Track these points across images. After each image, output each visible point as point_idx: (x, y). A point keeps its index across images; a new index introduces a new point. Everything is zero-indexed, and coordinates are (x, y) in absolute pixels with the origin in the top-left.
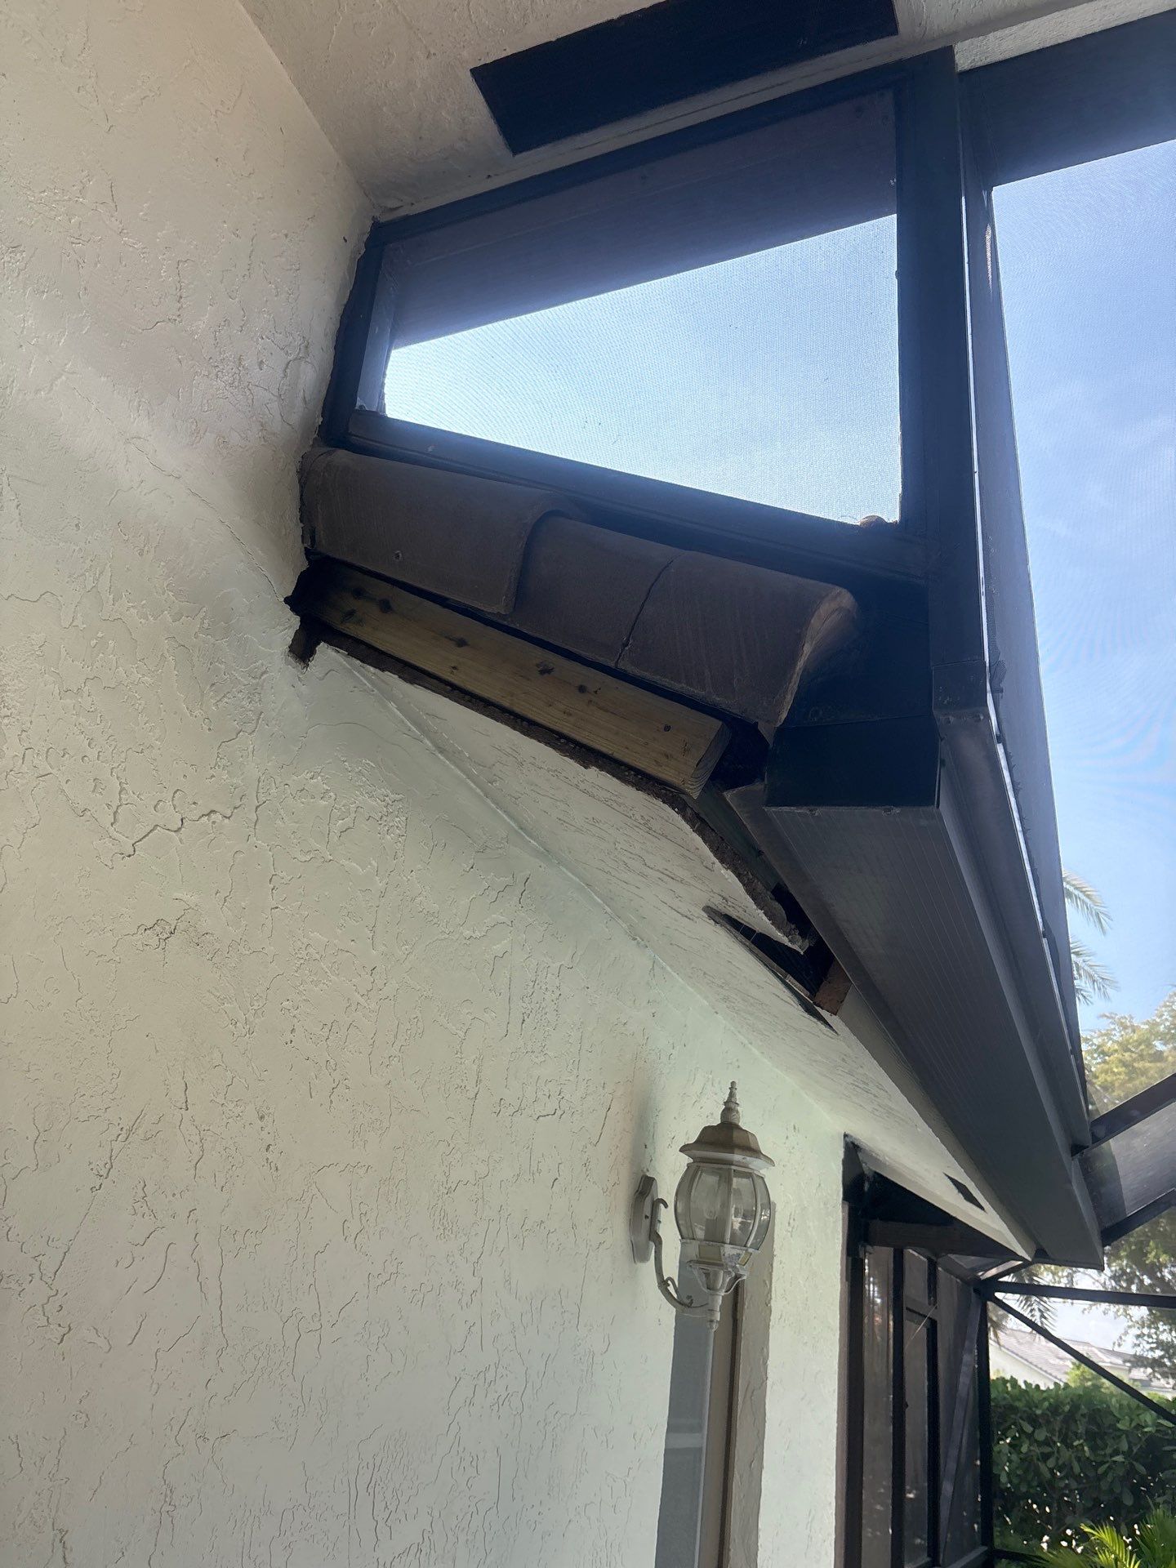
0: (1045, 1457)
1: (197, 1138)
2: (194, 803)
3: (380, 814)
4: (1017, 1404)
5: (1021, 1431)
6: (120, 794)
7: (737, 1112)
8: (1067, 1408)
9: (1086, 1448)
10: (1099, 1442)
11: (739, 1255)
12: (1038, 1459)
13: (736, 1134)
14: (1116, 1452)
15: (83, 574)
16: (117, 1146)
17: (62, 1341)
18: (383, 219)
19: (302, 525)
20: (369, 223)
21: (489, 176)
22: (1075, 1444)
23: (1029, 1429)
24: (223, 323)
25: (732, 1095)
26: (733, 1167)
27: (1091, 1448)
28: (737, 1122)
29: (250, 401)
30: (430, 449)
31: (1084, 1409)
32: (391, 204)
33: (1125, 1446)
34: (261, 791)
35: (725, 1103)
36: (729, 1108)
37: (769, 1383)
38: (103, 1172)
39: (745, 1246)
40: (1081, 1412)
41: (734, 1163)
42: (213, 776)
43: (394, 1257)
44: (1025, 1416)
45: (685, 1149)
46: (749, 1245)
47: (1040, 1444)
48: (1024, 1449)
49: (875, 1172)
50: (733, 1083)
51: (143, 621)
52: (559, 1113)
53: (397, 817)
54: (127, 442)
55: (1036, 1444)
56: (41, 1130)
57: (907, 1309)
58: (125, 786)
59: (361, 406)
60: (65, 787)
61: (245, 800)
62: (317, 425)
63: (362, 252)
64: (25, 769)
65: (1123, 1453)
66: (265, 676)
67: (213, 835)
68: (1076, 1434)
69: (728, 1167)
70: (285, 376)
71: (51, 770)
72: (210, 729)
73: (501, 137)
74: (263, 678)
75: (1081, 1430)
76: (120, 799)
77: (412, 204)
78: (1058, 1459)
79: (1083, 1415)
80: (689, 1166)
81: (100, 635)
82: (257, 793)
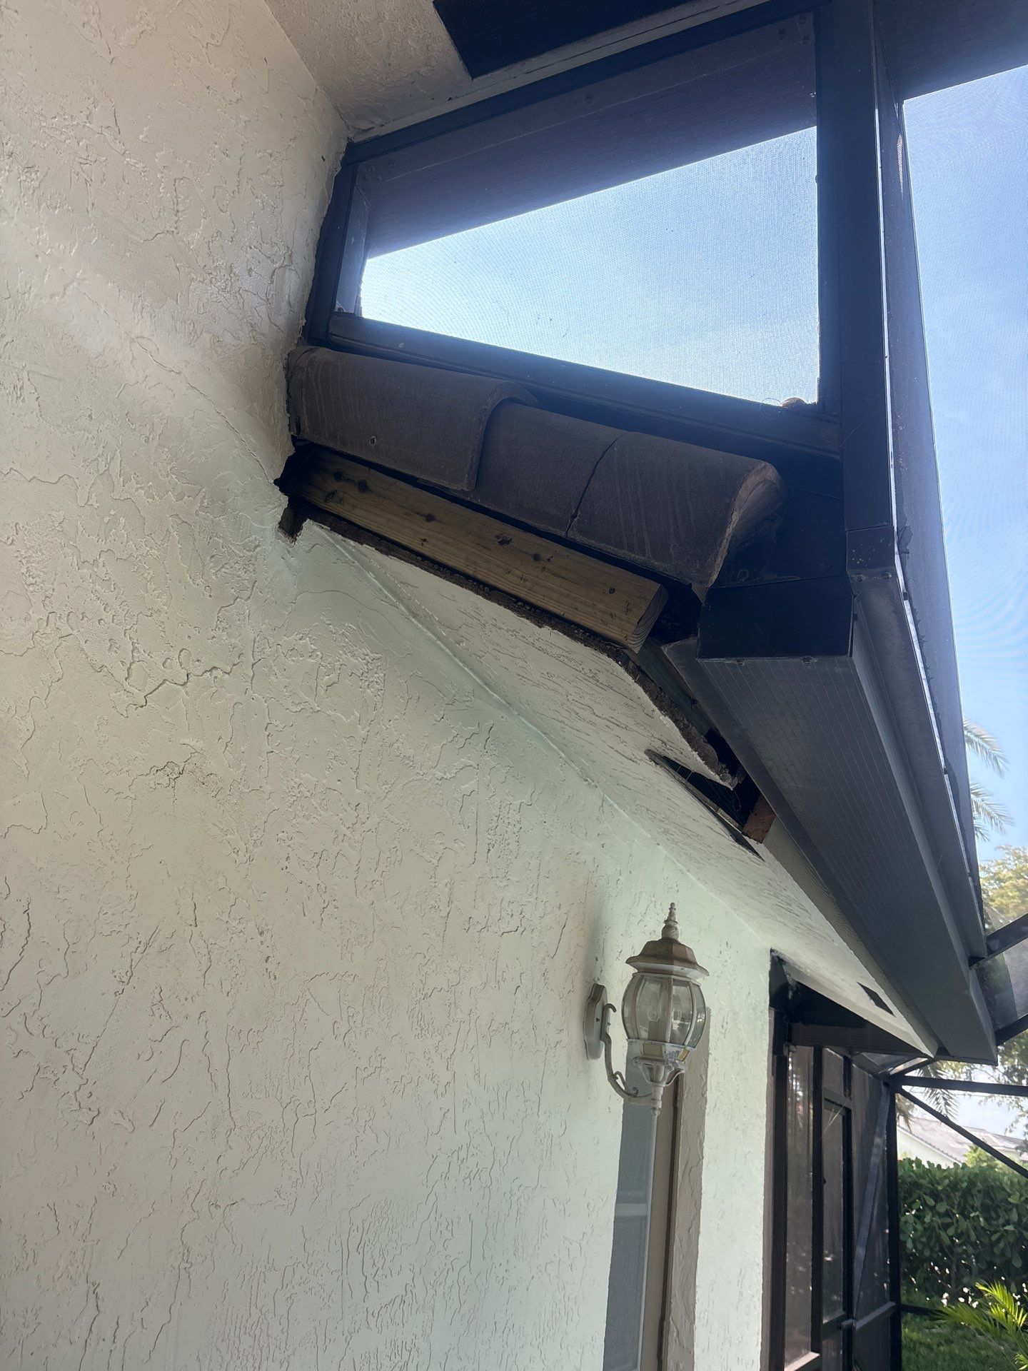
0: (946, 1227)
1: (205, 951)
2: (198, 661)
3: (361, 671)
4: (922, 1181)
5: (925, 1204)
6: (132, 652)
7: (676, 929)
8: (965, 1185)
9: (981, 1219)
10: (993, 1215)
11: (678, 1052)
12: (940, 1229)
13: (675, 948)
14: (1008, 1222)
15: (96, 459)
16: (137, 957)
17: (91, 1124)
18: (358, 139)
19: (289, 415)
20: (344, 144)
21: (450, 99)
22: (972, 1215)
23: (931, 1202)
24: (215, 235)
25: (671, 914)
26: (673, 977)
27: (985, 1219)
28: (675, 937)
29: (241, 305)
30: (401, 346)
31: (979, 1186)
32: (364, 125)
33: (1015, 1217)
34: (256, 650)
35: (666, 922)
36: (669, 925)
37: (705, 1161)
38: (125, 979)
39: (683, 1045)
40: (977, 1188)
41: (674, 973)
42: (214, 637)
43: (378, 1053)
44: (928, 1192)
45: (630, 961)
46: (686, 1044)
47: (941, 1215)
48: (927, 1219)
49: (799, 983)
50: (672, 904)
51: (150, 500)
52: (520, 930)
53: (376, 673)
54: (133, 341)
55: (938, 1217)
56: (71, 943)
57: (826, 1099)
58: (136, 645)
59: (339, 309)
60: (84, 646)
61: (242, 657)
62: (301, 326)
63: (339, 169)
64: (48, 631)
65: (1014, 1223)
66: (258, 549)
67: (214, 689)
68: (973, 1207)
69: (668, 976)
70: (272, 282)
71: (71, 632)
72: (210, 596)
73: (462, 62)
74: (256, 550)
75: (977, 1203)
76: (133, 657)
77: (382, 125)
78: (957, 1228)
79: (979, 1191)
80: (634, 975)
81: (112, 512)
82: (253, 652)
